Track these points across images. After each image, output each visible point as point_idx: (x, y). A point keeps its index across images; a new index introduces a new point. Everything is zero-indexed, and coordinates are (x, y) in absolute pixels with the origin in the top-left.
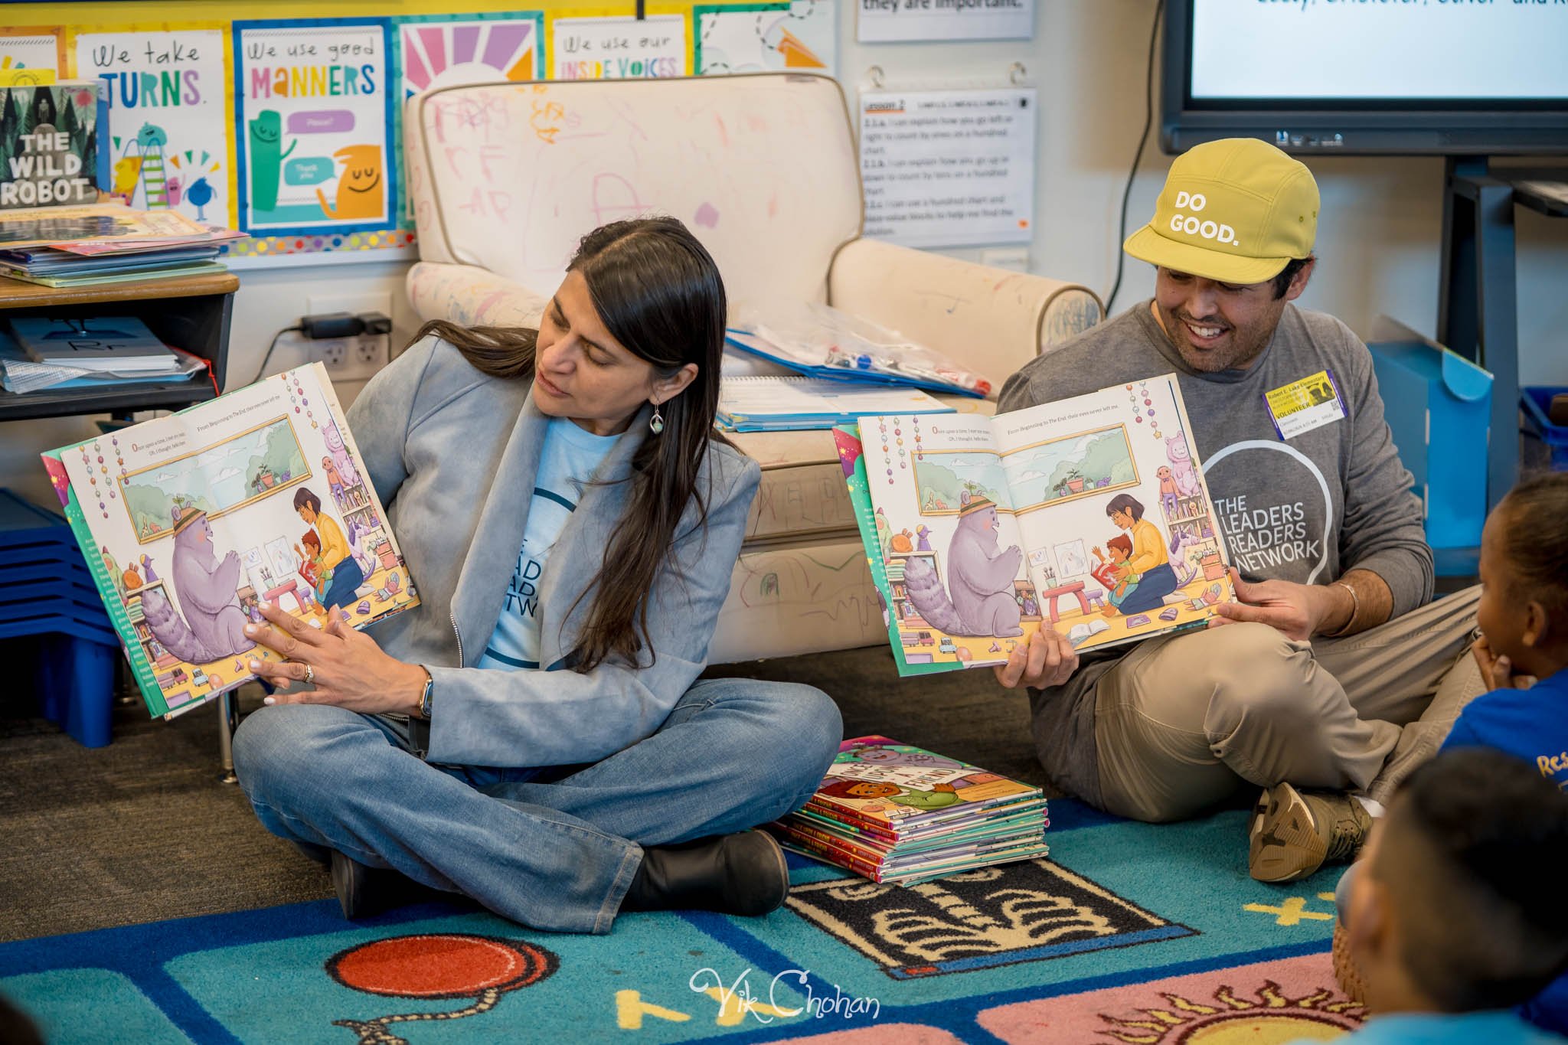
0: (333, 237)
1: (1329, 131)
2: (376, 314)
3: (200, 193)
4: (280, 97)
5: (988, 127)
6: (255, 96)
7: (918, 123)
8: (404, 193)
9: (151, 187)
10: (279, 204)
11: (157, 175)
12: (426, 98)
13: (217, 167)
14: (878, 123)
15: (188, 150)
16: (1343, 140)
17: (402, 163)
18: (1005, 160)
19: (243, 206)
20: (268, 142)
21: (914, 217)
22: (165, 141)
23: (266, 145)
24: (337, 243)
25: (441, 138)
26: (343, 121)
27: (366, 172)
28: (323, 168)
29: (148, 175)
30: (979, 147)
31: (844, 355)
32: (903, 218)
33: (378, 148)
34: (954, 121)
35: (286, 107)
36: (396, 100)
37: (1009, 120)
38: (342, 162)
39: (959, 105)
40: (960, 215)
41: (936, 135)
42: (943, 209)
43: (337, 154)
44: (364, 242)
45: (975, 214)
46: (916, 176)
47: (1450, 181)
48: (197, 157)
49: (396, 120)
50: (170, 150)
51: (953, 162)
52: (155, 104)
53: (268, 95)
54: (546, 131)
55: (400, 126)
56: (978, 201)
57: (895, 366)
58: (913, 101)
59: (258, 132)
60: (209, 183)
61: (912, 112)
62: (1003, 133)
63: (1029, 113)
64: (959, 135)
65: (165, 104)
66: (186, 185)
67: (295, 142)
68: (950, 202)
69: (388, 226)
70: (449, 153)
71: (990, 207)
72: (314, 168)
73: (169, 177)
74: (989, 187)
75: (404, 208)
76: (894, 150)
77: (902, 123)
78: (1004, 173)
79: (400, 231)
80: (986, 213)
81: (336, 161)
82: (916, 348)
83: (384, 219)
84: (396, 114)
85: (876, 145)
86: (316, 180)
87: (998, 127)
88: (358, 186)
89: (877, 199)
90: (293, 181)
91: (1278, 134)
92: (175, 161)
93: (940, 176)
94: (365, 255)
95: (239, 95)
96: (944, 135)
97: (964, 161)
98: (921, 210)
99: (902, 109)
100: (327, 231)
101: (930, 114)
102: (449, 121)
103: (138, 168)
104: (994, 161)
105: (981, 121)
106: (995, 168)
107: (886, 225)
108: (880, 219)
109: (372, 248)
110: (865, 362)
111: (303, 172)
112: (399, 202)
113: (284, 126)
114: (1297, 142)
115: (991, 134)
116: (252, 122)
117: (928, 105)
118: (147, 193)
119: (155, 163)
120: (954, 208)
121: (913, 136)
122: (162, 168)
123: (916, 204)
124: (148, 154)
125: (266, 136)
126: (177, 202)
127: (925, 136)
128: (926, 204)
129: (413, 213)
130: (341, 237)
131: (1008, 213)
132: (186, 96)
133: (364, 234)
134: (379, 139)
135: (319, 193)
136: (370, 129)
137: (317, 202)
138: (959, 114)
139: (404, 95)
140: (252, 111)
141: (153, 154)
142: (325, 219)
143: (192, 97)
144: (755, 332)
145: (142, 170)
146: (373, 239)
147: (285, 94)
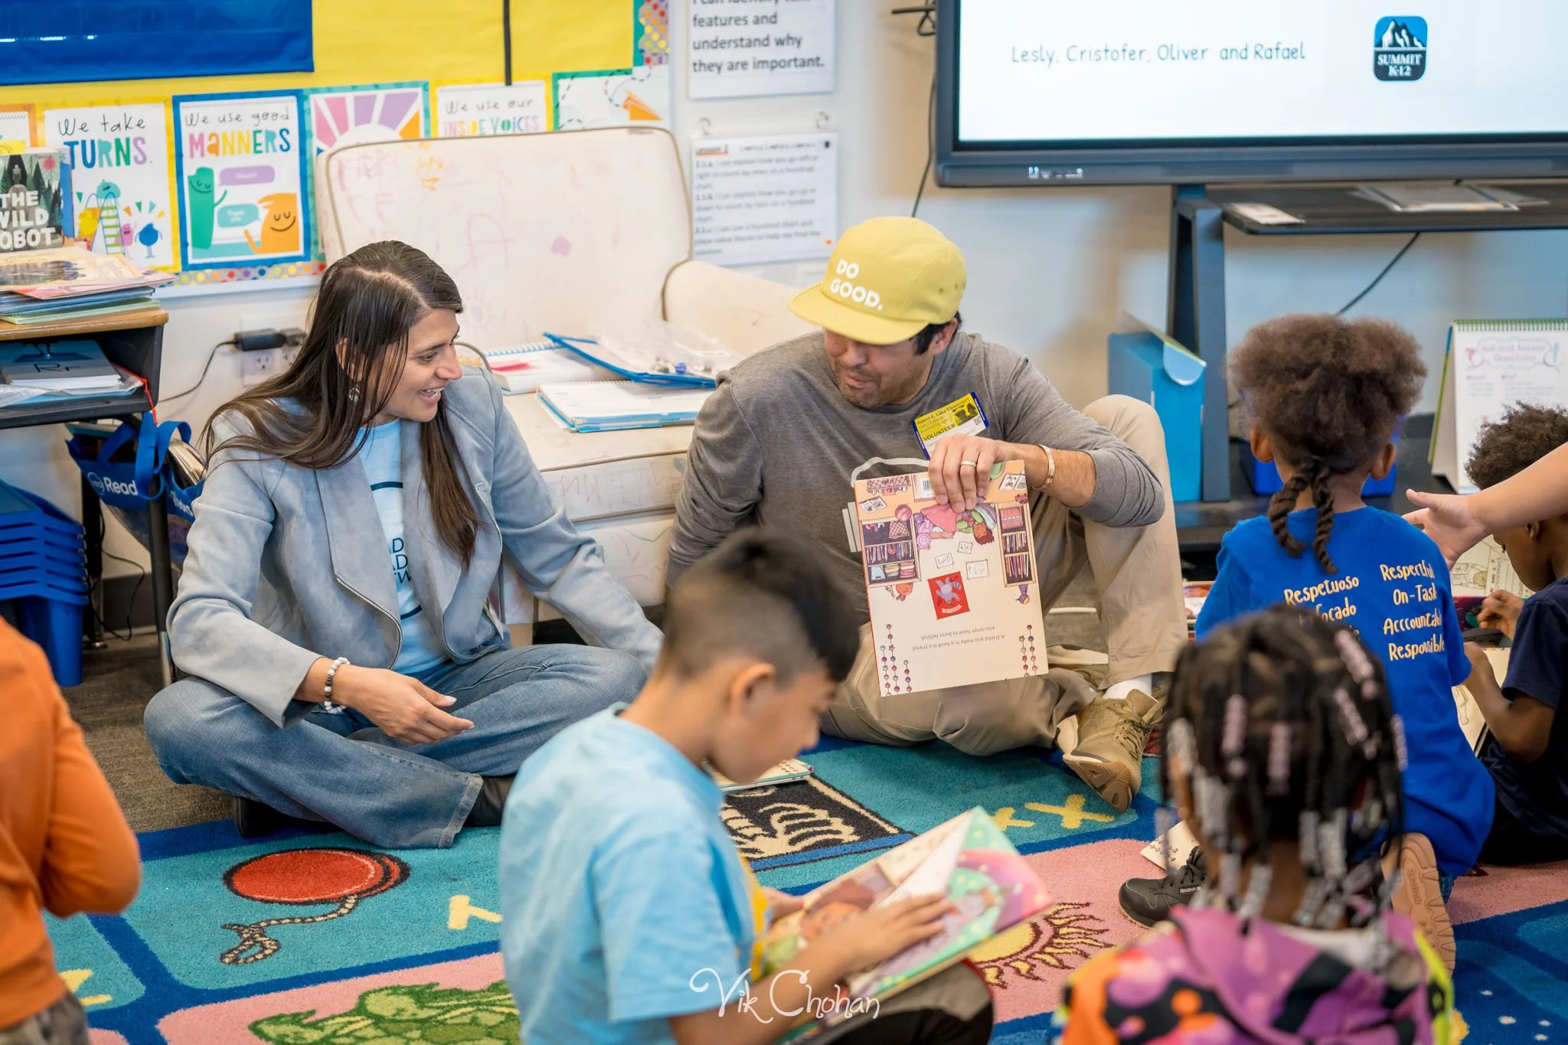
0: (259, 268)
1: (1073, 166)
2: (297, 329)
3: (149, 235)
4: (213, 156)
5: (798, 164)
6: (192, 155)
7: (740, 163)
8: (316, 230)
9: (108, 232)
10: (213, 243)
11: (113, 222)
12: (331, 155)
13: (161, 214)
14: (707, 163)
15: (138, 201)
16: (1084, 173)
17: (314, 206)
18: (813, 191)
19: (184, 245)
20: (205, 192)
21: (738, 239)
22: (119, 195)
23: (204, 195)
24: (262, 273)
25: (343, 188)
26: (266, 174)
27: (285, 215)
28: (249, 212)
29: (106, 222)
30: (791, 181)
31: (666, 362)
32: (729, 240)
33: (294, 196)
34: (770, 161)
35: (218, 165)
36: (308, 156)
37: (815, 158)
38: (265, 207)
39: (774, 147)
40: (776, 237)
41: (756, 172)
42: (763, 232)
43: (260, 202)
44: (284, 272)
45: (788, 236)
46: (739, 206)
47: (1175, 203)
48: (145, 206)
49: (309, 172)
50: (123, 201)
51: (769, 193)
52: (110, 164)
53: (202, 155)
54: (429, 180)
55: (312, 177)
56: (792, 225)
57: (708, 370)
58: (735, 145)
59: (195, 185)
60: (156, 227)
61: (735, 154)
62: (811, 169)
63: (832, 151)
64: (774, 171)
65: (118, 164)
66: (137, 231)
67: (225, 193)
68: (768, 226)
69: (306, 258)
70: (350, 200)
71: (801, 229)
72: (242, 213)
73: (123, 223)
74: (800, 213)
75: (316, 243)
76: (721, 186)
77: (726, 163)
78: (812, 202)
79: (314, 262)
80: (798, 234)
81: (260, 206)
82: (727, 354)
83: (301, 252)
84: (308, 167)
85: (705, 182)
86: (244, 222)
87: (807, 164)
88: (279, 226)
89: (707, 225)
90: (225, 223)
91: (1031, 169)
92: (128, 210)
93: (759, 205)
94: (285, 282)
95: (179, 156)
96: (762, 172)
97: (779, 193)
98: (743, 233)
99: (726, 152)
100: (253, 264)
101: (750, 155)
102: (349, 174)
103: (98, 217)
104: (804, 192)
105: (792, 160)
106: (804, 197)
107: (714, 246)
108: (710, 241)
109: (291, 276)
110: (681, 369)
111: (232, 216)
112: (313, 239)
113: (217, 180)
114: (1046, 176)
115: (801, 170)
116: (189, 177)
117: (749, 148)
118: (105, 237)
119: (111, 213)
120: (771, 231)
121: (736, 173)
122: (117, 216)
123: (740, 228)
124: (105, 205)
125: (202, 188)
126: (130, 244)
127: (746, 173)
128: (747, 228)
129: (323, 247)
130: (265, 268)
131: (816, 234)
132: (136, 158)
133: (285, 265)
134: (295, 189)
135: (247, 233)
136: (287, 180)
137: (246, 240)
138: (774, 154)
139: (315, 152)
140: (189, 169)
141: (109, 205)
142: (251, 253)
143: (140, 158)
144: (599, 342)
145: (101, 218)
146: (292, 268)
147: (217, 154)
